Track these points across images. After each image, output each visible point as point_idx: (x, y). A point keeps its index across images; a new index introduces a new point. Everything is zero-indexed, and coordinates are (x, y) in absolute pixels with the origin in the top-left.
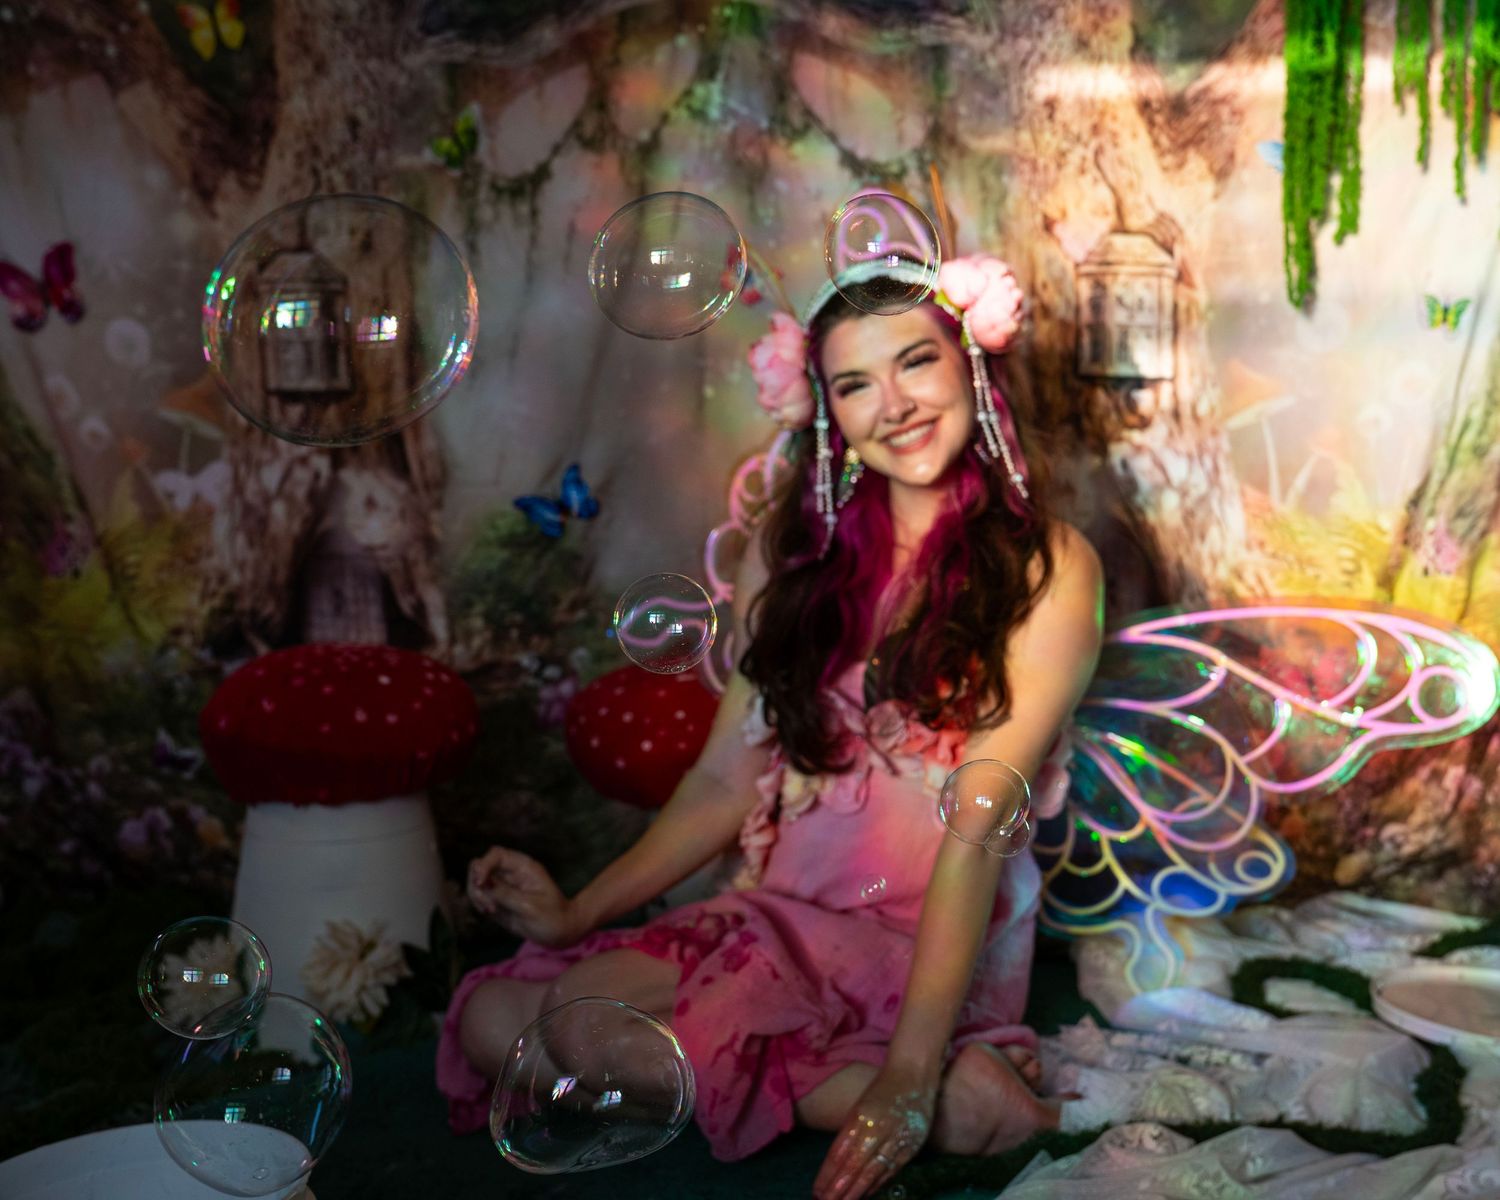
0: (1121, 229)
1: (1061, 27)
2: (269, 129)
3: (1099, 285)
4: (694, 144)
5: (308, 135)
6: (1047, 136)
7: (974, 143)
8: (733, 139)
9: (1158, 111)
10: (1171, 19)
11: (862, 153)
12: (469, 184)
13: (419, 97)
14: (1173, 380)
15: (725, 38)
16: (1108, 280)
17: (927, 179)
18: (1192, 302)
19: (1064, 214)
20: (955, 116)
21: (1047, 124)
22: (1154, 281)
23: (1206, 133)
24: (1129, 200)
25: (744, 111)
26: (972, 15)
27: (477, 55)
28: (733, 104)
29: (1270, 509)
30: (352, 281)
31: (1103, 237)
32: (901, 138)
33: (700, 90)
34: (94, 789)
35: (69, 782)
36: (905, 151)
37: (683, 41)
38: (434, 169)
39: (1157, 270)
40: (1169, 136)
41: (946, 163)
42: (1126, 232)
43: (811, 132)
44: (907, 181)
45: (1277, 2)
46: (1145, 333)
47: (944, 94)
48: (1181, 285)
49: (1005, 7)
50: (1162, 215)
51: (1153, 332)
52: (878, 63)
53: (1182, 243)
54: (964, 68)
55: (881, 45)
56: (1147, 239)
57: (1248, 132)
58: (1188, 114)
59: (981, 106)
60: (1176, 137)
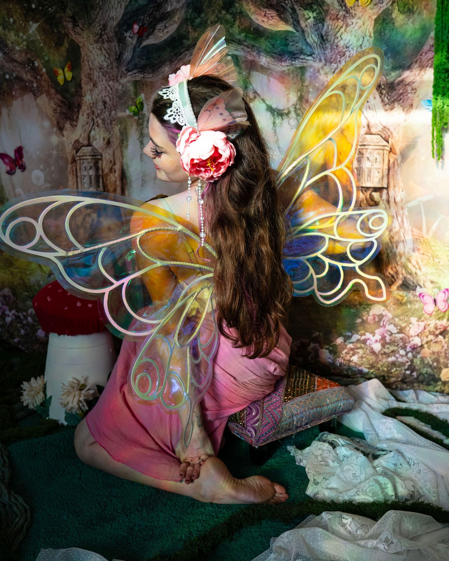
0: (369, 133)
1: (348, 59)
2: (79, 106)
3: (361, 153)
5: (91, 107)
9: (384, 89)
10: (389, 55)
11: (274, 106)
12: (141, 121)
13: (125, 93)
14: (387, 188)
16: (364, 151)
17: (298, 115)
18: (395, 159)
20: (308, 92)
22: (381, 151)
23: (402, 97)
24: (372, 123)
26: (314, 56)
27: (143, 77)
29: (423, 237)
30: (104, 155)
31: (362, 135)
32: (288, 101)
34: (30, 319)
35: (22, 317)
36: (291, 104)
38: (129, 116)
39: (382, 148)
40: (387, 97)
41: (305, 109)
42: (371, 134)
43: (256, 100)
44: (290, 115)
45: (430, 48)
46: (378, 171)
47: (304, 84)
48: (391, 153)
49: (327, 52)
50: (385, 127)
51: (381, 171)
52: (280, 74)
53: (392, 138)
54: (311, 75)
55: (281, 67)
56: (379, 136)
57: (418, 96)
58: (395, 90)
59: (318, 88)
60: (391, 98)
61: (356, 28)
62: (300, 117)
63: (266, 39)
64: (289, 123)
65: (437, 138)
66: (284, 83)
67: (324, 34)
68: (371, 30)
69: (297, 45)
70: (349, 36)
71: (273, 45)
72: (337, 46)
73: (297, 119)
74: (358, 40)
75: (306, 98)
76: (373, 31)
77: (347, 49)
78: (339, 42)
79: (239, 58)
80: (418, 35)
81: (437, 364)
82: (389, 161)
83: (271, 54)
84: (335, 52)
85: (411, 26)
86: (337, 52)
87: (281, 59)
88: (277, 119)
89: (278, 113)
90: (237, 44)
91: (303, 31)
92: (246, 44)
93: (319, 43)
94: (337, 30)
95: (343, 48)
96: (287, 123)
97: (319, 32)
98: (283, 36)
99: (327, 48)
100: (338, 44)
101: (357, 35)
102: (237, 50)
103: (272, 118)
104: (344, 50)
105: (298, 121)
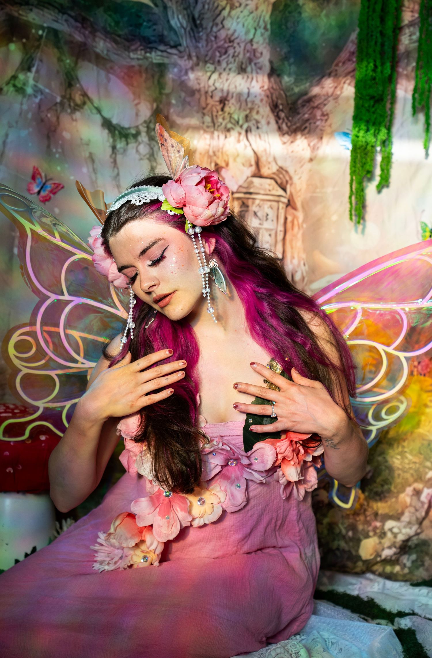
0: (258, 175)
1: (231, 60)
3: (244, 205)
4: (17, 107)
6: (220, 120)
7: (179, 121)
8: (39, 106)
9: (282, 110)
10: (292, 60)
11: (115, 121)
15: (38, 47)
16: (250, 202)
17: (152, 139)
18: (295, 217)
19: (227, 165)
20: (169, 104)
21: (220, 113)
22: (275, 204)
23: (307, 125)
24: (263, 160)
25: (47, 91)
26: (180, 48)
28: (41, 86)
31: (248, 178)
32: (137, 115)
33: (21, 76)
36: (141, 119)
37: (12, 47)
39: (276, 198)
40: (287, 124)
42: (261, 177)
43: (86, 107)
44: (140, 139)
45: (350, 56)
46: (269, 233)
47: (163, 91)
48: (289, 208)
49: (200, 45)
50: (281, 168)
51: (273, 233)
52: (126, 71)
53: (291, 185)
54: (175, 78)
55: (129, 60)
56: (272, 182)
57: (330, 126)
58: (298, 113)
59: (184, 100)
60: (291, 125)
61: (246, 12)
62: (154, 143)
63: (105, 11)
64: (137, 151)
65: (357, 192)
66: (132, 85)
67: (196, 16)
68: (267, 18)
69: (154, 27)
70: (235, 24)
71: (117, 23)
72: (216, 37)
73: (149, 145)
74: (247, 32)
75: (166, 114)
76: (269, 22)
77: (231, 44)
78: (219, 30)
79: (60, 36)
80: (334, 34)
81: (354, 534)
82: (286, 219)
83: (113, 36)
84: (212, 46)
85: (325, 20)
86: (215, 46)
87: (129, 47)
88: (118, 141)
89: (120, 133)
90: (56, 11)
91: (165, 8)
92: (73, 14)
93: (188, 29)
94: (217, 12)
95: (225, 42)
96: (134, 151)
97: (189, 11)
98: (133, 11)
99: (200, 38)
100: (218, 33)
101: (246, 24)
102: (57, 21)
103: (111, 140)
104: (226, 45)
105: (152, 149)
